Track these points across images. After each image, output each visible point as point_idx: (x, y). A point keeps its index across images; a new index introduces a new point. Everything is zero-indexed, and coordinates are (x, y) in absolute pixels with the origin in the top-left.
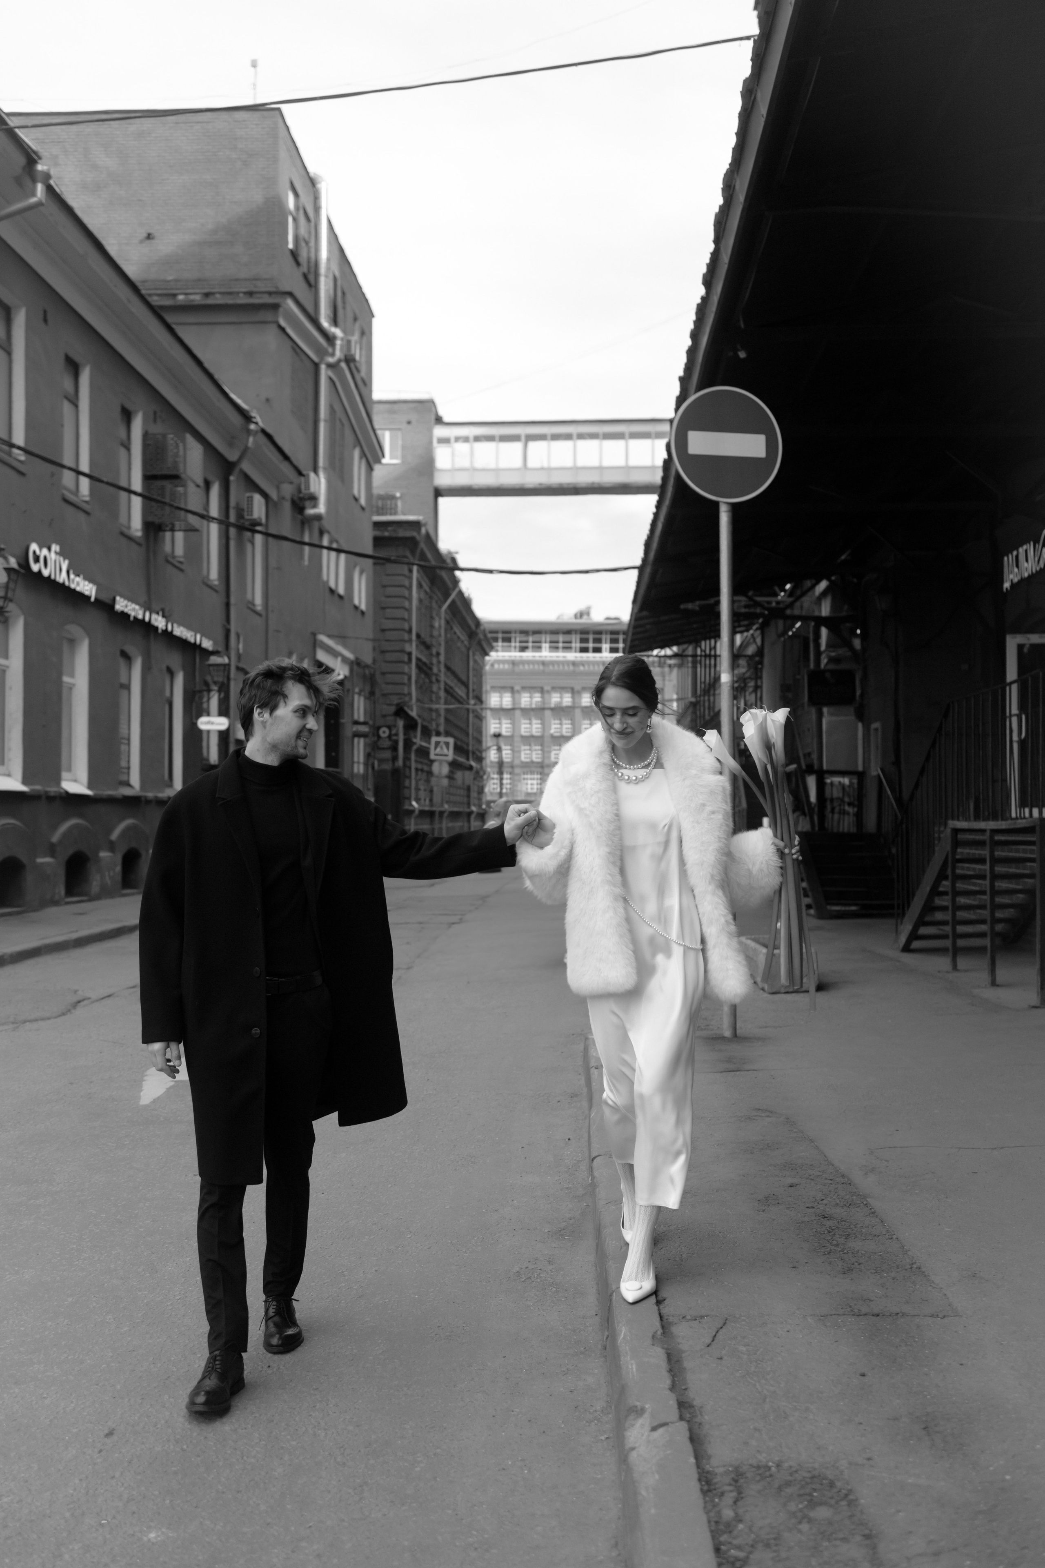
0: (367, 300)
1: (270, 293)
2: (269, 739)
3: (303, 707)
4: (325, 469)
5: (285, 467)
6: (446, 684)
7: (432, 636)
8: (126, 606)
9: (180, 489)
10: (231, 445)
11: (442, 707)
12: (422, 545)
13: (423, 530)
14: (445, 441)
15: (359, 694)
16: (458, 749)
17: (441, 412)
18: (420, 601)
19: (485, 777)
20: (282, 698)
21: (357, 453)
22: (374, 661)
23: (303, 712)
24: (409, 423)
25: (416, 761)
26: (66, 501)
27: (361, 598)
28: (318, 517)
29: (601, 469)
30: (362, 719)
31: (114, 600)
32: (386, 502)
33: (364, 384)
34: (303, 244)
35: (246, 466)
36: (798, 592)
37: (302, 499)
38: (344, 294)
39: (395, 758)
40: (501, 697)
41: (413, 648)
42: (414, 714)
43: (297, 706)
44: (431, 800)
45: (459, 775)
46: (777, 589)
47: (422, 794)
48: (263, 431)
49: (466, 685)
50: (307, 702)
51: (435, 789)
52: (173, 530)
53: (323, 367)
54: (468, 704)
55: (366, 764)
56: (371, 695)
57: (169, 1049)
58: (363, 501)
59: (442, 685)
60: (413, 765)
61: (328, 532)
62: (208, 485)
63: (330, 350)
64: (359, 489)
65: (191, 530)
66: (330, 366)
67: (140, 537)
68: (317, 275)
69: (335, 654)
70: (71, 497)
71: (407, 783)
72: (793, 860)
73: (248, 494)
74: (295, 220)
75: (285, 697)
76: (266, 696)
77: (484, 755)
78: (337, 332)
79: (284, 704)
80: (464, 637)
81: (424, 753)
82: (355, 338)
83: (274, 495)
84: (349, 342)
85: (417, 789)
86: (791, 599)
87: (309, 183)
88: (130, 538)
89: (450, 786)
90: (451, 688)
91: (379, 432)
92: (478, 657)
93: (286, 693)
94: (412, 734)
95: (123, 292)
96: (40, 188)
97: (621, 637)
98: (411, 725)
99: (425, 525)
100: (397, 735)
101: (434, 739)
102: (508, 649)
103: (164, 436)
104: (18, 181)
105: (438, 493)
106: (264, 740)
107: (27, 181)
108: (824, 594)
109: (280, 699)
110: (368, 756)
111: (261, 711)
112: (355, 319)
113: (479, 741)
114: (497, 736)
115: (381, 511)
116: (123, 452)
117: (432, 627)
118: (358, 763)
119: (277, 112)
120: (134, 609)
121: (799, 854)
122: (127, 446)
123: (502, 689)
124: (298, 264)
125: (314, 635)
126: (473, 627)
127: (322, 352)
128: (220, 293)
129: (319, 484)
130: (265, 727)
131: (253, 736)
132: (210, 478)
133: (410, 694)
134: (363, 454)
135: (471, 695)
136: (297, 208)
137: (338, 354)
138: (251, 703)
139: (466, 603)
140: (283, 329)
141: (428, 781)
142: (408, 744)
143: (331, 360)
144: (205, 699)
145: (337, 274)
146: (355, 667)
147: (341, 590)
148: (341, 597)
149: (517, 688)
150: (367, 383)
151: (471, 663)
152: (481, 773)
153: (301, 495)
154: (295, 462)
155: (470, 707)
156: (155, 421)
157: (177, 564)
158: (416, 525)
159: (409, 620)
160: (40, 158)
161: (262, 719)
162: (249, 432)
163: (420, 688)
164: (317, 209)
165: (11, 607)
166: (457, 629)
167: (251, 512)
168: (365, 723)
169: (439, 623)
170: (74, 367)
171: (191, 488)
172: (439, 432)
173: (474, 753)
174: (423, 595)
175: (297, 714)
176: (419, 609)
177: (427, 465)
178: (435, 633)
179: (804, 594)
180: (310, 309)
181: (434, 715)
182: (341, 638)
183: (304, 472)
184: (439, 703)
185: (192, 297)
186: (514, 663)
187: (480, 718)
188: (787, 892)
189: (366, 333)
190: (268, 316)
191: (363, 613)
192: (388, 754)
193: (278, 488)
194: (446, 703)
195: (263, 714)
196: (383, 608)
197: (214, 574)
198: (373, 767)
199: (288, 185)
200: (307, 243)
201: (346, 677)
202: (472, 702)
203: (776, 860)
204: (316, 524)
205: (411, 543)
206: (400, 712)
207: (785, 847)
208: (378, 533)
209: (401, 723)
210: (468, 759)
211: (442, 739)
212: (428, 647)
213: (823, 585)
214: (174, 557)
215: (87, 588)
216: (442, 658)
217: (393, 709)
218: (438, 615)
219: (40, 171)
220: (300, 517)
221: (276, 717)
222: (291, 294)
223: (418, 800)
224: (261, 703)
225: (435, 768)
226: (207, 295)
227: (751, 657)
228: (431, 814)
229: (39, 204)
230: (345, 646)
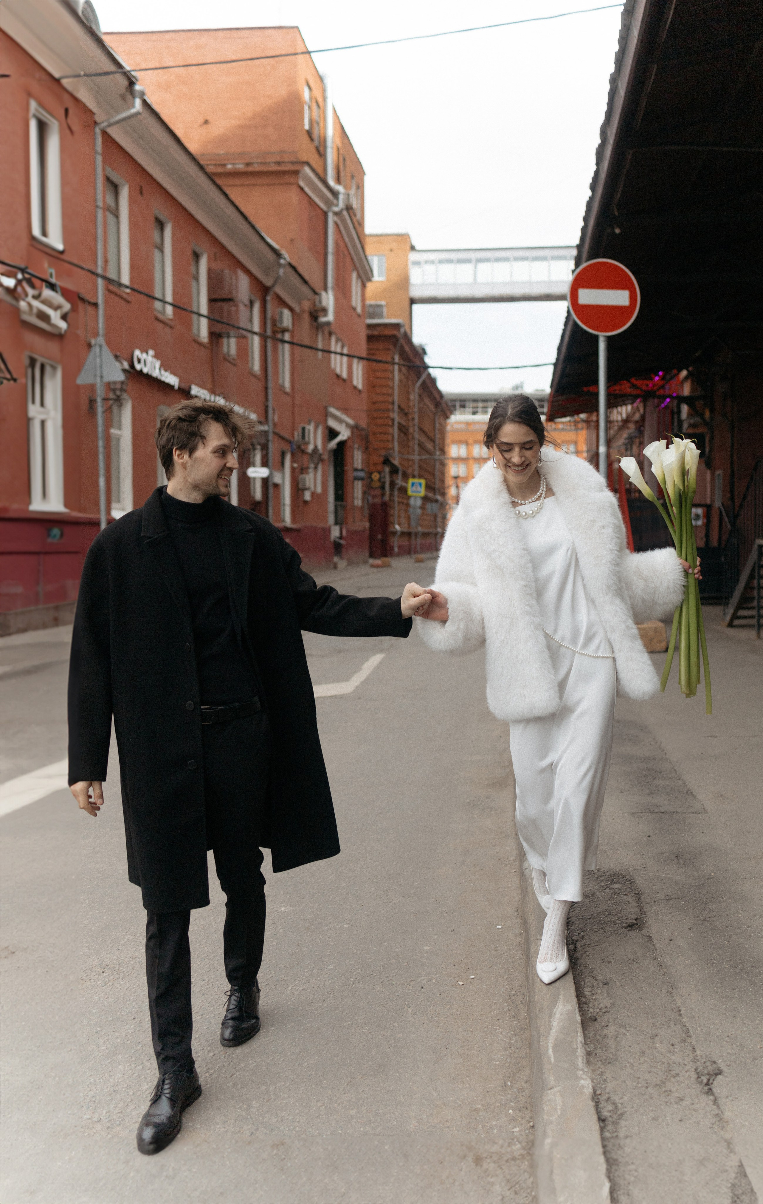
0: (360, 163)
1: (293, 163)
2: (190, 480)
3: (223, 447)
4: (333, 289)
5: (305, 289)
6: (419, 441)
7: (409, 406)
8: (198, 392)
9: (233, 308)
10: (267, 274)
11: (416, 457)
12: (402, 341)
13: (402, 330)
14: (417, 263)
15: (358, 449)
16: (428, 487)
17: (414, 243)
18: (400, 381)
19: (447, 507)
20: (200, 438)
21: (354, 275)
22: (368, 425)
23: (222, 452)
24: (391, 250)
25: (399, 497)
26: (157, 319)
27: (358, 381)
28: (328, 324)
29: (530, 283)
30: (360, 467)
31: (190, 388)
32: (375, 311)
33: (359, 224)
34: (315, 125)
35: (278, 289)
36: (668, 377)
37: (316, 311)
38: (344, 159)
39: (383, 495)
40: (459, 448)
41: (395, 416)
42: (396, 462)
43: (215, 447)
44: (409, 524)
45: (429, 506)
46: (653, 376)
47: (403, 520)
48: (290, 265)
49: (433, 441)
50: (225, 441)
51: (412, 516)
52: (228, 337)
53: (330, 215)
54: (435, 454)
55: (363, 499)
56: (366, 450)
57: (91, 787)
58: (359, 310)
59: (416, 442)
60: (396, 499)
61: (335, 334)
62: (252, 303)
63: (335, 202)
64: (356, 302)
65: (241, 337)
66: (336, 214)
67: (207, 343)
68: (325, 147)
69: (340, 421)
70: (160, 316)
71: (391, 512)
72: (695, 579)
73: (279, 309)
74: (310, 107)
75: (203, 438)
76: (184, 439)
77: (446, 491)
78: (340, 188)
79: (203, 445)
80: (432, 407)
81: (403, 490)
82: (352, 192)
83: (297, 309)
84: (348, 195)
85: (399, 517)
86: (662, 382)
87: (318, 79)
88: (200, 344)
89: (423, 513)
90: (423, 443)
91: (370, 258)
92: (442, 421)
93: (204, 434)
94: (395, 477)
95: (193, 170)
96: (138, 102)
97: (546, 404)
98: (394, 471)
99: (404, 326)
100: (384, 477)
101: (411, 481)
102: (463, 413)
103: (222, 271)
104: (123, 97)
105: (413, 301)
106: (185, 479)
107: (129, 97)
108: (686, 378)
109: (199, 440)
110: (364, 493)
111: (180, 453)
112: (353, 177)
113: (443, 481)
114: (456, 478)
115: (372, 316)
116: (194, 283)
117: (409, 399)
118: (357, 498)
119: (296, 29)
120: (204, 394)
121: (700, 573)
122: (196, 278)
123: (459, 442)
124: (312, 139)
125: (326, 408)
126: (438, 398)
127: (329, 204)
128: (258, 163)
129: (329, 300)
130: (185, 468)
131: (174, 476)
132: (254, 298)
133: (393, 449)
134: (359, 276)
135: (437, 448)
136: (311, 99)
137: (341, 205)
138: (170, 444)
139: (433, 381)
140: (302, 189)
141: (406, 511)
142: (392, 484)
143: (336, 209)
144: (252, 455)
145: (340, 145)
146: (355, 430)
147: (345, 375)
148: (344, 380)
149: (470, 441)
150: (361, 224)
151: (437, 425)
152: (445, 504)
153: (316, 308)
154: (312, 285)
155: (437, 457)
156: (215, 260)
157: (232, 361)
158: (397, 326)
159: (392, 395)
160: (137, 80)
161: (181, 461)
162: (280, 265)
163: (400, 443)
164: (325, 99)
165: (125, 396)
166: (427, 400)
167: (281, 321)
168: (362, 470)
169: (414, 397)
170: (161, 225)
171: (242, 308)
172: (413, 257)
173: (439, 490)
174: (402, 377)
175: (217, 454)
176: (399, 387)
177: (404, 282)
178: (411, 404)
179: (672, 378)
180: (321, 173)
181: (411, 463)
182: (345, 410)
183: (318, 291)
184: (413, 454)
185: (238, 166)
186: (468, 424)
187: (443, 464)
188: (688, 608)
189: (360, 187)
190: (292, 180)
191: (360, 391)
192: (379, 492)
193: (300, 304)
194: (419, 454)
195: (182, 455)
196: (374, 387)
197: (257, 367)
198: (368, 501)
199: (304, 82)
200: (318, 124)
201: (349, 438)
202: (438, 453)
203: (682, 579)
204: (326, 329)
205: (393, 339)
206: (387, 461)
207: (690, 567)
208: (370, 332)
209: (387, 469)
210: (435, 494)
211: (416, 481)
212: (406, 414)
213: (684, 373)
214: (229, 355)
215: (172, 380)
216: (416, 421)
217: (381, 459)
218: (414, 391)
219: (138, 91)
220: (315, 324)
221: (196, 459)
222: (307, 164)
223: (399, 524)
224: (179, 445)
225: (412, 501)
226: (248, 164)
227: (636, 422)
228: (409, 534)
229: (138, 113)
230: (348, 415)
